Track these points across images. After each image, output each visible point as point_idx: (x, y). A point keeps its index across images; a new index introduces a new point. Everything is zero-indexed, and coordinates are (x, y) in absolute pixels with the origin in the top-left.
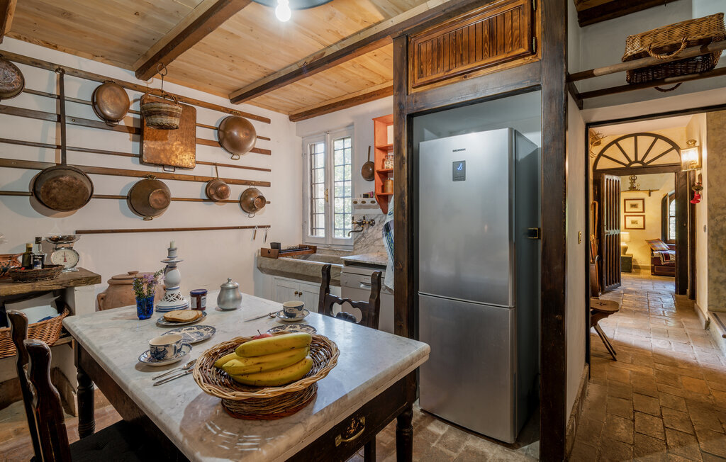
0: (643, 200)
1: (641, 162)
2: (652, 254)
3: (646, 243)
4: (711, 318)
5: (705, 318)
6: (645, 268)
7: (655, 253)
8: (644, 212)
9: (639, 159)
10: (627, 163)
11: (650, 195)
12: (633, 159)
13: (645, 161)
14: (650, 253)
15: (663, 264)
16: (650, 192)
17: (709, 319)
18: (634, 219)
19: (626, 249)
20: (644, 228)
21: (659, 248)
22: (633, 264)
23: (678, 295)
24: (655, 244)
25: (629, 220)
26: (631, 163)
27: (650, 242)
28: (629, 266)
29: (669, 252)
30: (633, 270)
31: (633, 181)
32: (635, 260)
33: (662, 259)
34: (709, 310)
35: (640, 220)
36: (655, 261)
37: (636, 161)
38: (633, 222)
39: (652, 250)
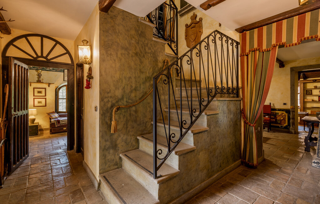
0: (45, 89)
1: (46, 58)
2: (51, 121)
3: (47, 115)
4: (102, 181)
5: (97, 181)
6: (46, 129)
7: (52, 120)
8: (45, 96)
9: (45, 55)
10: (35, 56)
11: (49, 86)
12: (39, 54)
13: (49, 58)
14: (49, 120)
15: (56, 126)
16: (49, 84)
17: (100, 180)
18: (40, 100)
19: (34, 120)
20: (46, 106)
21: (54, 117)
22: (39, 128)
23: (69, 151)
24: (52, 115)
25: (36, 101)
26: (38, 57)
27: (49, 114)
28: (36, 130)
29: (59, 119)
30: (39, 133)
31: (39, 76)
32: (40, 126)
33: (56, 124)
34: (100, 174)
35: (43, 101)
36: (52, 125)
37: (42, 56)
38: (39, 102)
39: (50, 119)
